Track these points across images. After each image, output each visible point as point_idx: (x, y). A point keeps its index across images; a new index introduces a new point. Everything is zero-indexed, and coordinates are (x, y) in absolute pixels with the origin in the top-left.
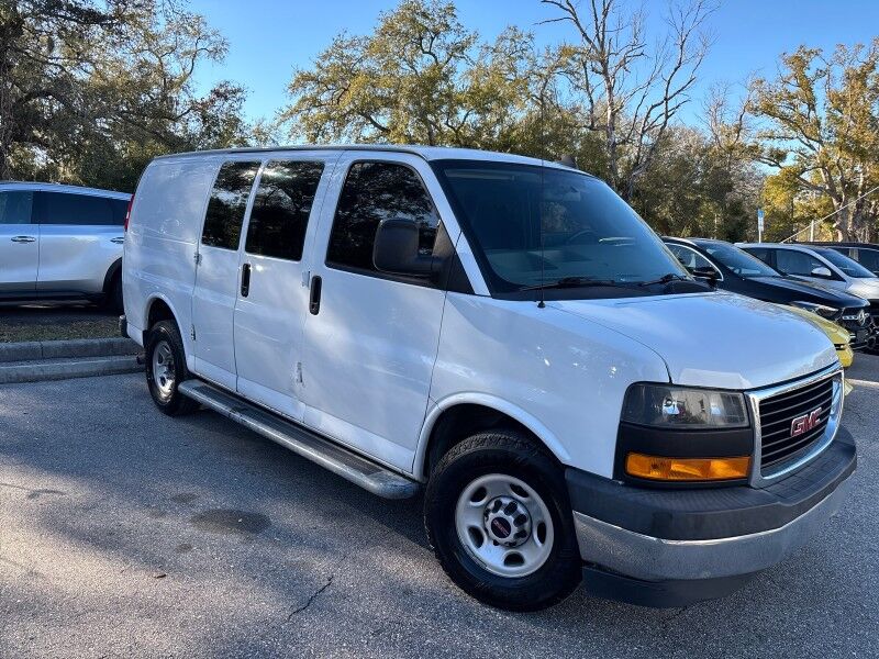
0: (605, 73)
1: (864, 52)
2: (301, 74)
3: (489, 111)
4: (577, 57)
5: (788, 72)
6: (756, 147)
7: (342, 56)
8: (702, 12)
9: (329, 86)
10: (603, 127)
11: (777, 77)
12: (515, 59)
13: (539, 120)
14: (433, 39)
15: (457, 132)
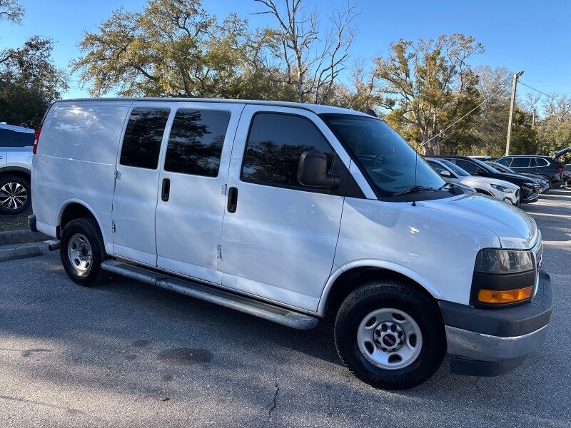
0: (295, 48)
1: (434, 44)
2: (91, 36)
3: (224, 68)
4: (276, 37)
5: (395, 54)
6: (379, 97)
7: (120, 26)
8: (351, 16)
9: (112, 46)
10: (295, 82)
11: (389, 56)
12: (235, 36)
13: (255, 76)
14: (186, 19)
15: (202, 81)
